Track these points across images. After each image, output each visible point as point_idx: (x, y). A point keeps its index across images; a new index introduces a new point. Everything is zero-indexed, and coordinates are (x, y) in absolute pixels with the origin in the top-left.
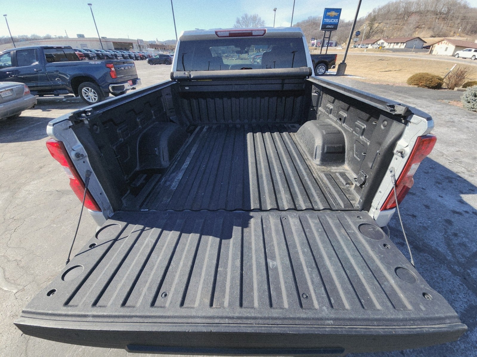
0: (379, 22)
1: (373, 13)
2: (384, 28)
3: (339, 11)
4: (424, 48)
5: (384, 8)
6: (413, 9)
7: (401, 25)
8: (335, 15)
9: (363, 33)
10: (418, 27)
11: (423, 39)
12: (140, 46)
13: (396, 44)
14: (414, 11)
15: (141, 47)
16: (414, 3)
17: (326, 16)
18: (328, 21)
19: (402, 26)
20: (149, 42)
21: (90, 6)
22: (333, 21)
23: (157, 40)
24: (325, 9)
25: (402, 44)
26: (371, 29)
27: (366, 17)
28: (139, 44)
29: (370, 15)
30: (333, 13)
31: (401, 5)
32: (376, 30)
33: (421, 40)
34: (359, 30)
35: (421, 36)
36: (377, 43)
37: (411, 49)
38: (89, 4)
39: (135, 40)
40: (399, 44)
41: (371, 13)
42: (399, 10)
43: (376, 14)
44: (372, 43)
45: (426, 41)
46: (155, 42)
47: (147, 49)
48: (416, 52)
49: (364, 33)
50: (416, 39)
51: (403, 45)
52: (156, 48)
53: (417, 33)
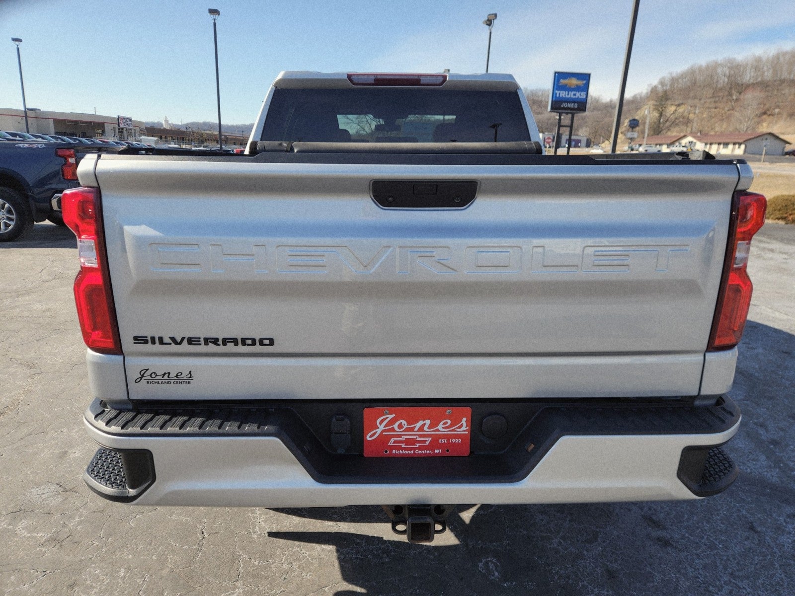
0: (677, 103)
1: (660, 86)
2: (691, 115)
3: (586, 77)
4: (787, 153)
5: (682, 76)
6: (748, 78)
7: (727, 109)
8: (577, 85)
9: (645, 123)
10: (765, 113)
11: (782, 137)
12: (121, 131)
13: (722, 146)
14: (752, 81)
15: (125, 133)
16: (747, 65)
17: (557, 85)
18: (563, 94)
19: (729, 110)
20: (147, 123)
21: (17, 43)
22: (575, 95)
23: (166, 121)
24: (555, 73)
25: (737, 146)
26: (661, 115)
27: (647, 93)
28: (122, 126)
29: (654, 90)
30: (574, 82)
31: (719, 70)
32: (673, 117)
33: (777, 138)
34: (637, 118)
35: (775, 130)
36: (680, 144)
37: (758, 156)
38: (15, 40)
39: (112, 118)
40: (731, 146)
41: (656, 87)
42: (717, 82)
43: (668, 87)
44: (669, 142)
45: (788, 140)
46: (160, 124)
47: (138, 138)
48: (772, 162)
49: (648, 121)
50: (766, 137)
51: (739, 147)
52: (161, 137)
53: (765, 124)
